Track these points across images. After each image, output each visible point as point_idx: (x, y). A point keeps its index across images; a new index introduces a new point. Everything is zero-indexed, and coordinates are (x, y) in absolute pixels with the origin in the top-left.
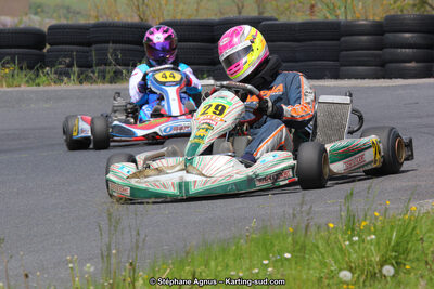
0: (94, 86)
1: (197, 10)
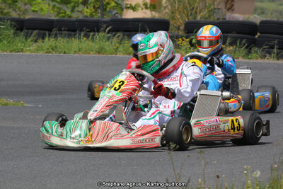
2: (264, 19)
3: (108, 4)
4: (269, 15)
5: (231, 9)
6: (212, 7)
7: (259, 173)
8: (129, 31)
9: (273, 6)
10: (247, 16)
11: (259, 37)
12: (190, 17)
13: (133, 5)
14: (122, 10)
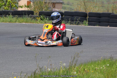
0: (73, 25)
1: (98, 10)
2: (66, 11)
3: (13, 5)
4: (67, 9)
5: (54, 7)
6: (48, 6)
7: (65, 64)
8: (20, 15)
9: (68, 6)
10: (60, 10)
11: (64, 17)
12: (41, 10)
13: (21, 6)
14: (18, 7)
